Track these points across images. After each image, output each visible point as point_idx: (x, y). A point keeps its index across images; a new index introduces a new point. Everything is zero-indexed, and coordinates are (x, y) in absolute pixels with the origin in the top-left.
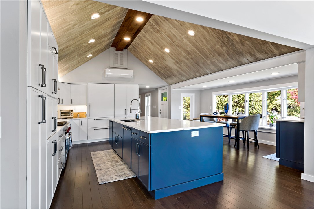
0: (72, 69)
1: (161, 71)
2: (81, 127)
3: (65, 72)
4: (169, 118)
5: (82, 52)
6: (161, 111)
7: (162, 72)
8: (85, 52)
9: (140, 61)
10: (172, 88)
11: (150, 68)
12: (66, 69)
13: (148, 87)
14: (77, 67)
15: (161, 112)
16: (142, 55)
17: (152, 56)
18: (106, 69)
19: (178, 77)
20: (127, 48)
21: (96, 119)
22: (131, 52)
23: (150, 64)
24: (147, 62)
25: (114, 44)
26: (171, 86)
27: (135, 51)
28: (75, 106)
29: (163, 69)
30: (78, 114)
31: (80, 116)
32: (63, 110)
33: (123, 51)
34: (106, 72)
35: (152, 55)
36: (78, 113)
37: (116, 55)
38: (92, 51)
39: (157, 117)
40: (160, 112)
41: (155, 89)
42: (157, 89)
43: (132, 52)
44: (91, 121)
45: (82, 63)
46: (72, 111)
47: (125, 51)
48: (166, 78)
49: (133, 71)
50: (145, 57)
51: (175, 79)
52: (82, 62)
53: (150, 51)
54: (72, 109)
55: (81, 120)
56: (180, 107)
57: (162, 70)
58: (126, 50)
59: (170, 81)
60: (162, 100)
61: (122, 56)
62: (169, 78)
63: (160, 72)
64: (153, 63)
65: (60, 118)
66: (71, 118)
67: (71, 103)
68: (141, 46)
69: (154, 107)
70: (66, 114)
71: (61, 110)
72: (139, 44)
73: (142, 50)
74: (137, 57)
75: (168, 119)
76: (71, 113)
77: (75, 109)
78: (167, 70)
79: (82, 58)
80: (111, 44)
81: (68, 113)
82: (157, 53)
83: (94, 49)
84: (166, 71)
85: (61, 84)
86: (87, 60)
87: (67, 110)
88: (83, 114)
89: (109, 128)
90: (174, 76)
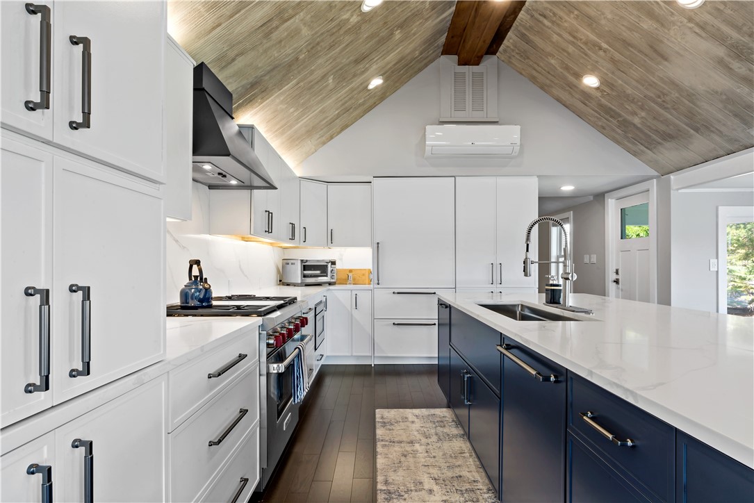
0: (328, 135)
1: (629, 118)
2: (355, 312)
3: (309, 144)
4: (659, 302)
5: (345, 61)
6: (617, 273)
7: (636, 121)
8: (357, 61)
9: (545, 90)
10: (674, 186)
11: (580, 115)
12: (310, 133)
13: (568, 188)
14: (342, 129)
15: (620, 277)
16: (553, 61)
17: (601, 53)
18: (428, 128)
19: (720, 133)
20: (494, 53)
21: (398, 293)
22: (510, 63)
23: (586, 95)
24: (574, 88)
25: (452, 37)
26: (672, 177)
27: (525, 56)
28: (343, 249)
29: (642, 108)
30: (350, 275)
31: (354, 279)
32: (307, 261)
33: (481, 65)
34: (427, 139)
35: (600, 48)
36: (351, 271)
37: (459, 78)
38: (381, 63)
39: (603, 292)
40: (614, 277)
41: (591, 198)
42: (600, 197)
43: (513, 61)
44: (383, 296)
45: (355, 114)
46: (333, 263)
47: (489, 62)
48: (650, 144)
49: (518, 128)
50: (567, 68)
51: (700, 143)
52: (356, 109)
53: (593, 31)
54: (332, 258)
55: (354, 293)
56: (714, 261)
57: (639, 111)
58: (493, 59)
59: (669, 154)
60: (623, 235)
61: (478, 80)
62: (667, 145)
63: (625, 124)
64: (597, 89)
65: (299, 282)
66: (330, 284)
67: (331, 239)
68: (553, 22)
69: (586, 260)
70: (318, 272)
71: (302, 261)
72: (548, 13)
73: (555, 38)
74: (533, 79)
75: (653, 307)
76: (329, 269)
77: (341, 259)
78: (666, 109)
79: (352, 90)
80: (443, 39)
81: (323, 269)
82: (626, 34)
83: (388, 53)
84: (662, 111)
85: (304, 183)
86: (371, 102)
87: (318, 261)
88: (364, 275)
89: (437, 322)
90: (697, 130)
